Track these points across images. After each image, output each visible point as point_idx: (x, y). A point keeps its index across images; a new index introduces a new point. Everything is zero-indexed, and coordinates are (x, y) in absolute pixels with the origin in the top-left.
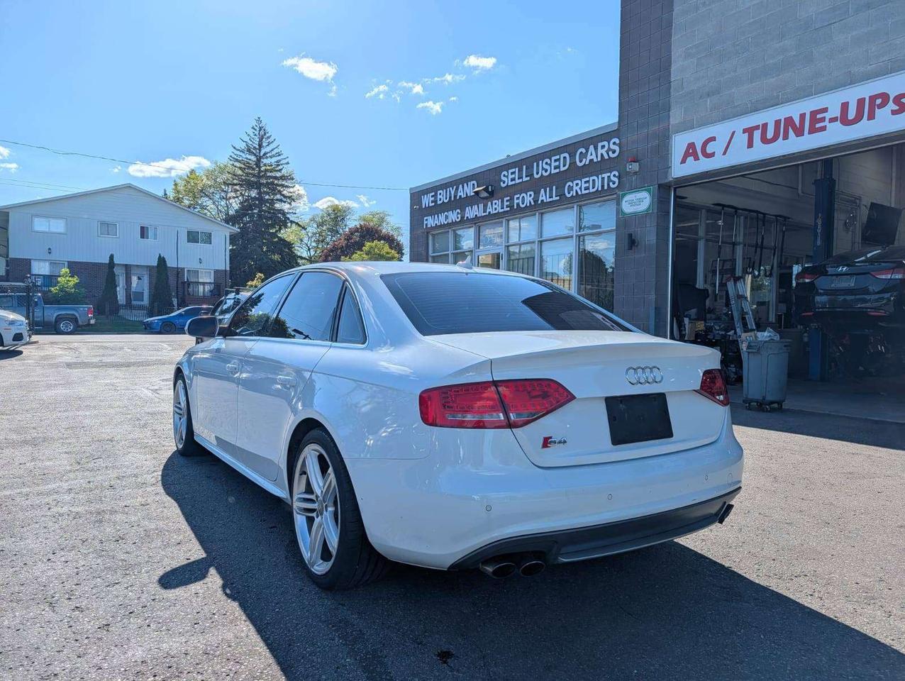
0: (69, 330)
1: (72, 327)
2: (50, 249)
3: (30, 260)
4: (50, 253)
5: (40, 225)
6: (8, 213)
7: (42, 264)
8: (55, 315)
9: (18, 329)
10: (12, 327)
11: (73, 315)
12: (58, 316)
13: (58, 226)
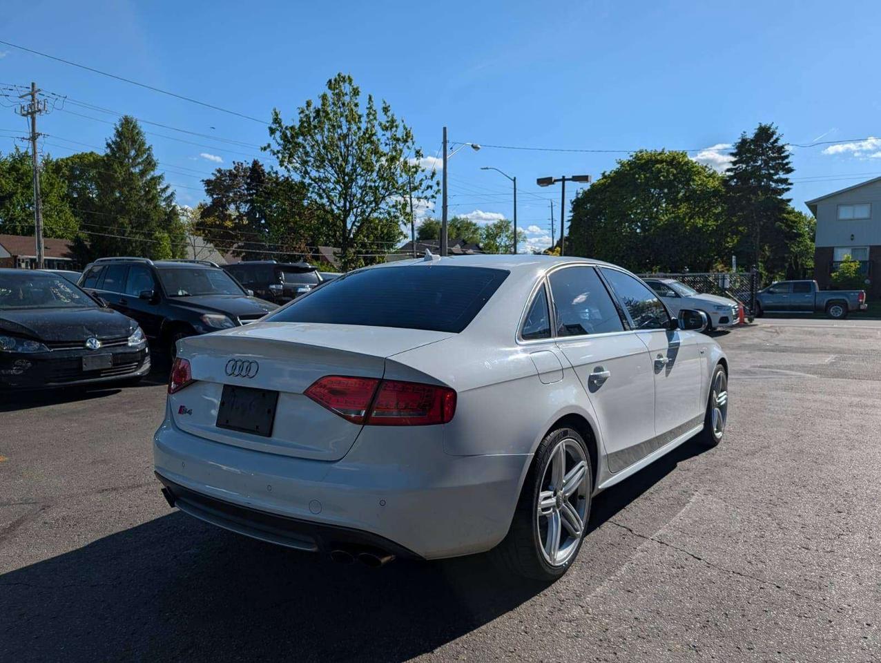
0: (838, 315)
1: (841, 312)
2: (853, 235)
3: (833, 248)
4: (852, 239)
5: (845, 213)
6: (816, 206)
7: (845, 250)
8: (826, 300)
9: (725, 313)
10: (720, 312)
11: (844, 300)
12: (829, 301)
13: (862, 212)
